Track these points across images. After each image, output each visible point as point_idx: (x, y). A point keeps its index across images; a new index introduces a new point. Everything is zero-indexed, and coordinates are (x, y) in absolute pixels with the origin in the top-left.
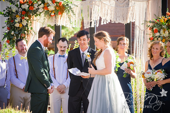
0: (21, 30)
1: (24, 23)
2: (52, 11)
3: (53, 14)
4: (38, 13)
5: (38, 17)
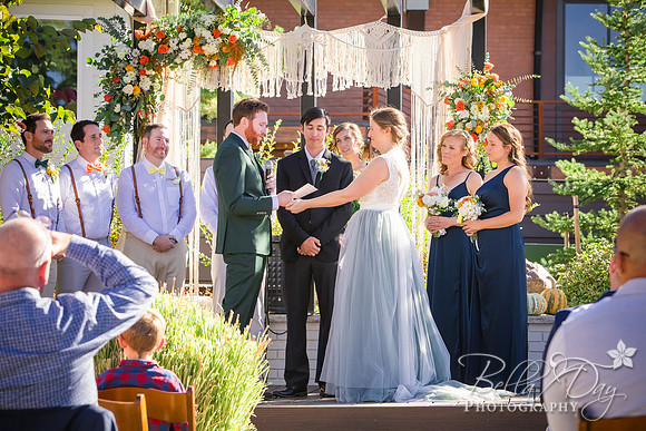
0: (137, 102)
1: (146, 84)
2: (211, 57)
3: (213, 63)
4: (178, 60)
5: (178, 70)
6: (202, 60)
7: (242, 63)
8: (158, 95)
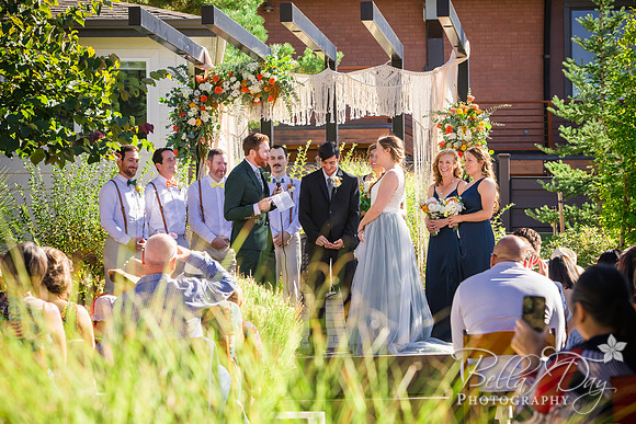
0: (199, 131)
2: (256, 95)
3: (257, 100)
4: (230, 98)
5: (231, 106)
6: (248, 98)
7: (280, 99)
8: (215, 125)
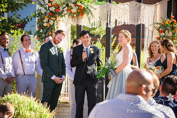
0: (48, 29)
1: (51, 23)
5: (63, 18)
7: (85, 15)
8: (56, 27)
